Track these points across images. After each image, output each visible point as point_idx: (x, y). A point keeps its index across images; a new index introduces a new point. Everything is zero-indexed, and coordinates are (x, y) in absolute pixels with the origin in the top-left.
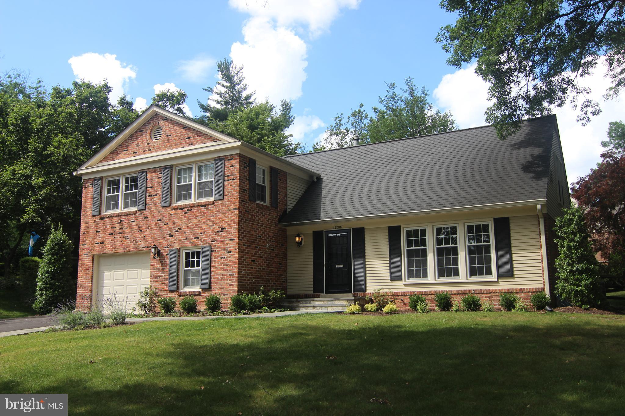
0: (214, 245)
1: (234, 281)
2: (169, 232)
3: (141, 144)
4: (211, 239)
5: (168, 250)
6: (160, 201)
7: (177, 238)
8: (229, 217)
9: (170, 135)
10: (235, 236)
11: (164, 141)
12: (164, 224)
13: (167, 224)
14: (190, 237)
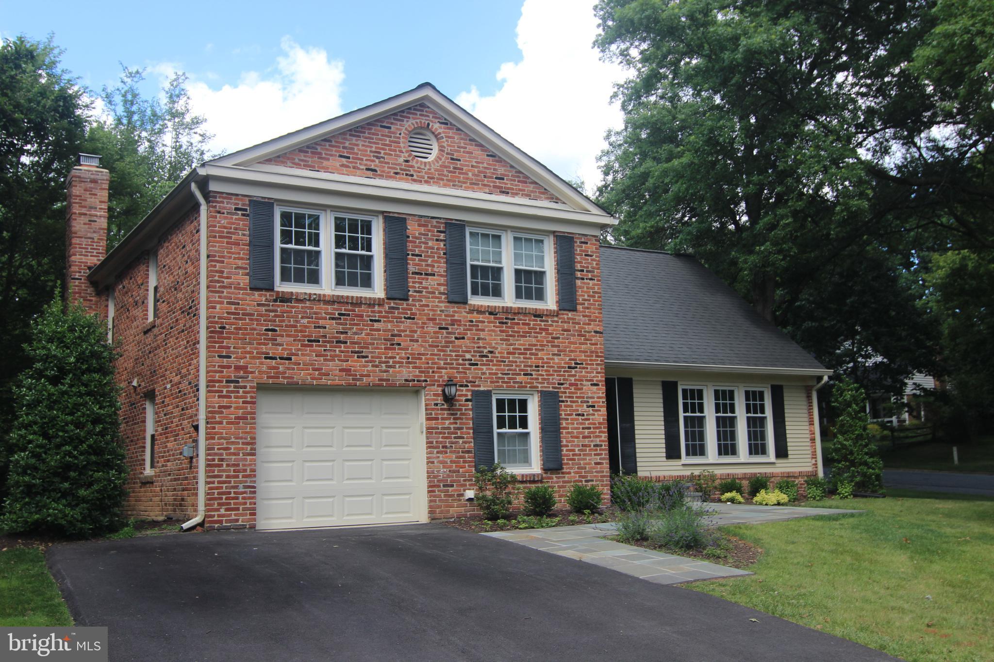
0: (562, 390)
1: (603, 456)
2: (468, 356)
3: (385, 154)
4: (555, 379)
5: (467, 390)
6: (442, 289)
7: (487, 369)
8: (587, 344)
9: (459, 160)
10: (600, 378)
11: (446, 167)
12: (456, 338)
13: (463, 338)
14: (515, 370)
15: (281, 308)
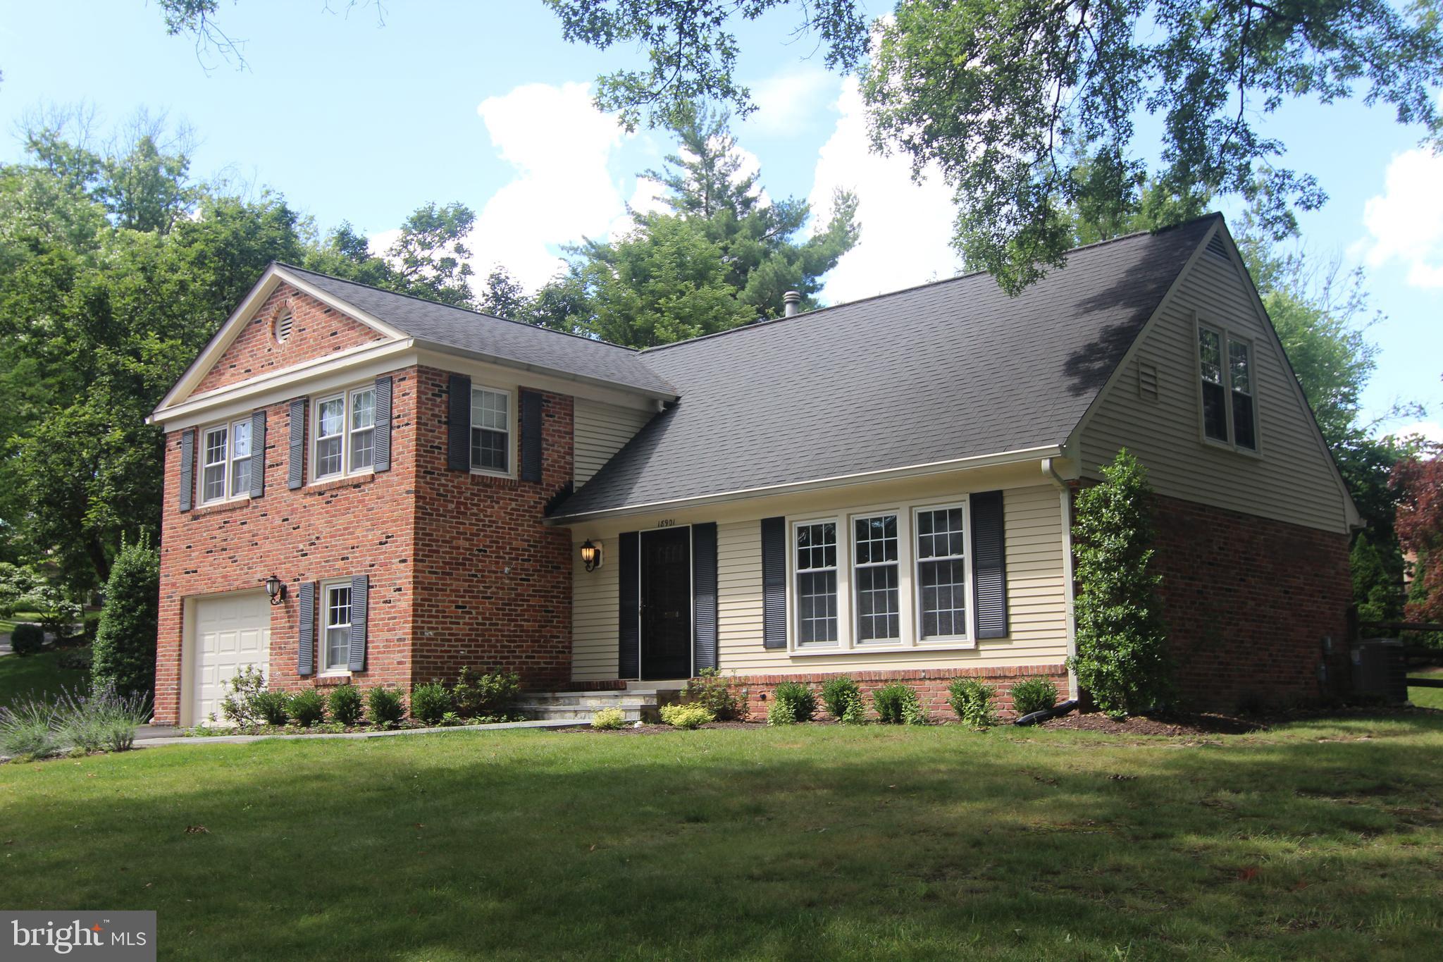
0: (373, 573)
1: (406, 653)
2: (301, 546)
3: (257, 350)
4: (368, 561)
5: (298, 585)
6: (287, 476)
7: (314, 558)
8: (398, 510)
9: (305, 329)
10: (408, 552)
11: (296, 342)
12: (294, 529)
13: (299, 527)
14: (335, 555)
15: (195, 524)
